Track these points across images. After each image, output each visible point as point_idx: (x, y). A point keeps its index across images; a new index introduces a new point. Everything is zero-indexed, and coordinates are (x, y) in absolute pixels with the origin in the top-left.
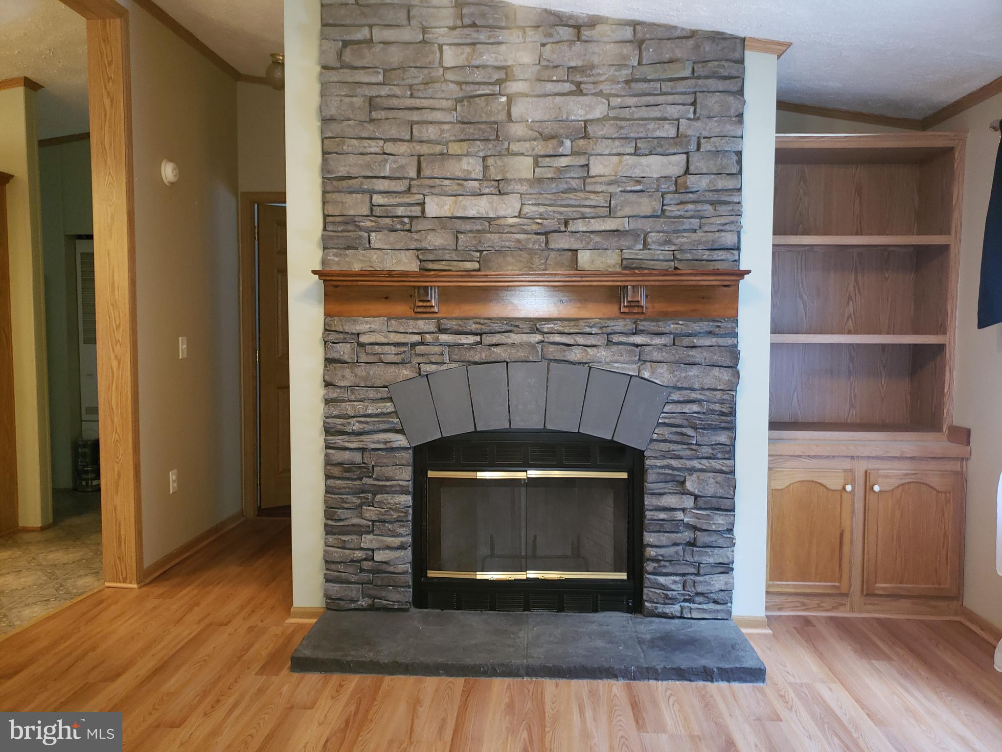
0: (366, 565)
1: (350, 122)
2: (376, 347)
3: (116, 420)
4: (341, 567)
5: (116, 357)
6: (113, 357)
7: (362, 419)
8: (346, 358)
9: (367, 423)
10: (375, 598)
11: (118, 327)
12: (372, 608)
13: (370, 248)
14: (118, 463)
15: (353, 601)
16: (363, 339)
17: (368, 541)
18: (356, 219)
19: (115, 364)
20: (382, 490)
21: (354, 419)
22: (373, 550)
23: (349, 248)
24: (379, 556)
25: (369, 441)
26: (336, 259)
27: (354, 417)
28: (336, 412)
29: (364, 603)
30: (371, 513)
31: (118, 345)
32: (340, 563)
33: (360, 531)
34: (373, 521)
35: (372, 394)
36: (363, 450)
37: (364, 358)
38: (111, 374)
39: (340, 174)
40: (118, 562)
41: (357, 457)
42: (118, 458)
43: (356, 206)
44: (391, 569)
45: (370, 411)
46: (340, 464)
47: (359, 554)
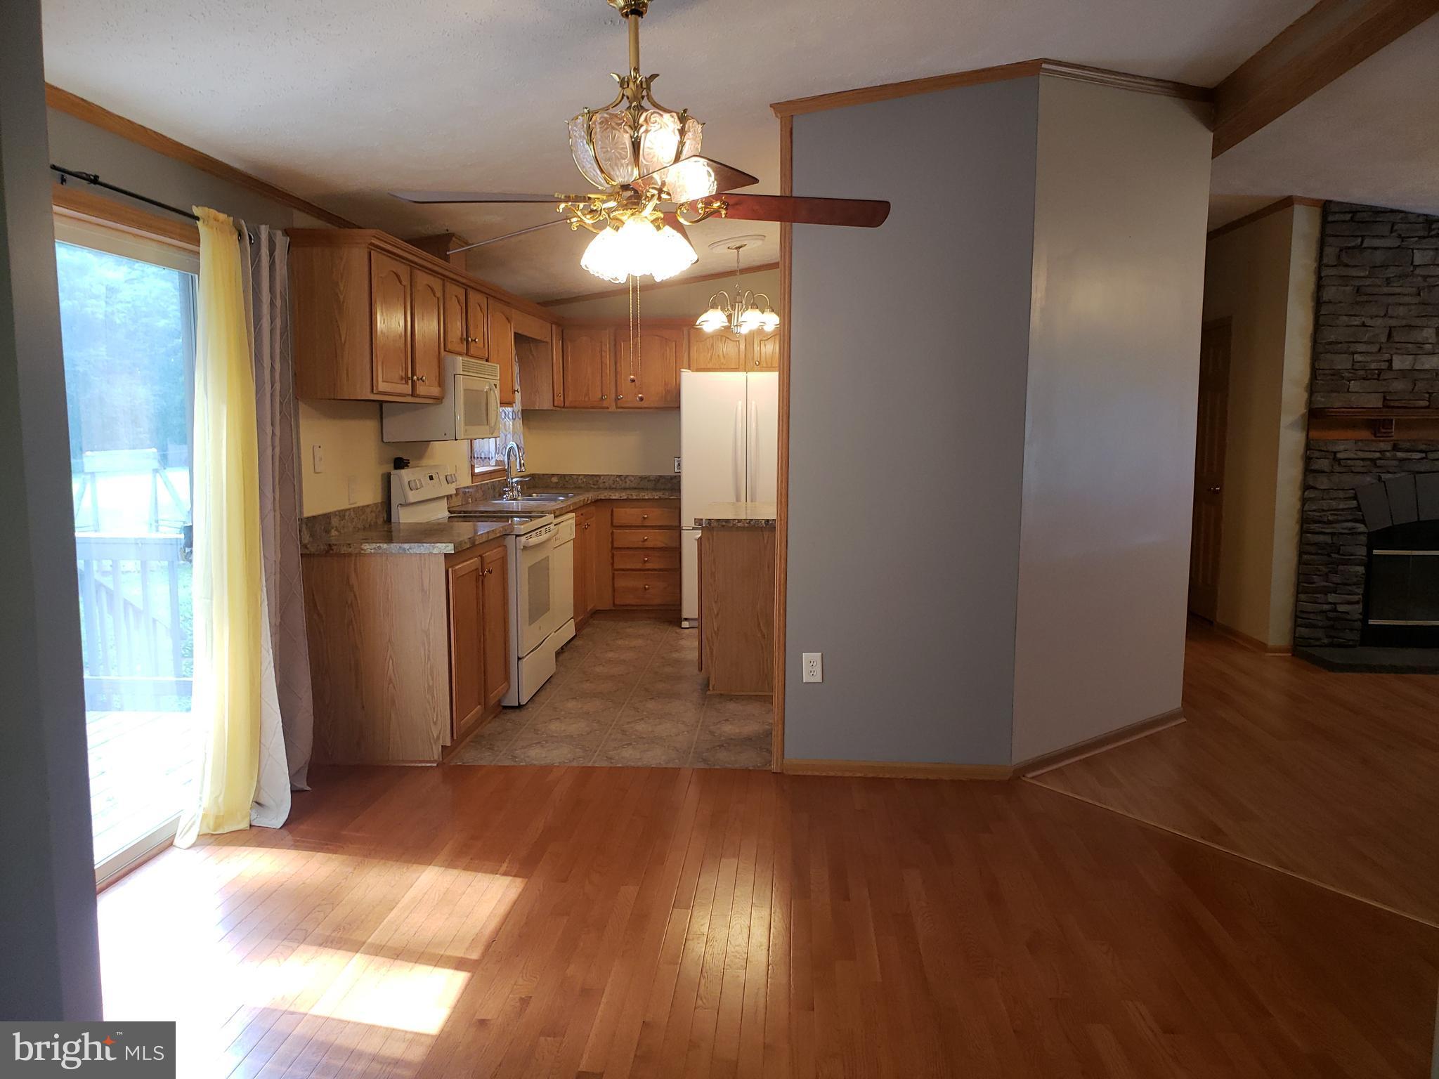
0: (1331, 615)
1: (1342, 305)
2: (1349, 461)
4: (1312, 616)
7: (1333, 512)
8: (1326, 470)
9: (1340, 515)
10: (1335, 637)
12: (1331, 645)
13: (1348, 391)
15: (1318, 639)
16: (1339, 456)
17: (1332, 598)
18: (1341, 371)
20: (1346, 563)
21: (1329, 512)
22: (1334, 604)
23: (1332, 391)
24: (1341, 608)
25: (1339, 528)
26: (1323, 400)
27: (1328, 511)
28: (1314, 508)
29: (1326, 641)
30: (1336, 579)
32: (1311, 613)
33: (1326, 591)
34: (1338, 584)
35: (1341, 494)
36: (1332, 534)
37: (1337, 469)
39: (1331, 340)
41: (1328, 539)
43: (1341, 362)
44: (1349, 617)
45: (1341, 507)
46: (1315, 544)
47: (1326, 607)
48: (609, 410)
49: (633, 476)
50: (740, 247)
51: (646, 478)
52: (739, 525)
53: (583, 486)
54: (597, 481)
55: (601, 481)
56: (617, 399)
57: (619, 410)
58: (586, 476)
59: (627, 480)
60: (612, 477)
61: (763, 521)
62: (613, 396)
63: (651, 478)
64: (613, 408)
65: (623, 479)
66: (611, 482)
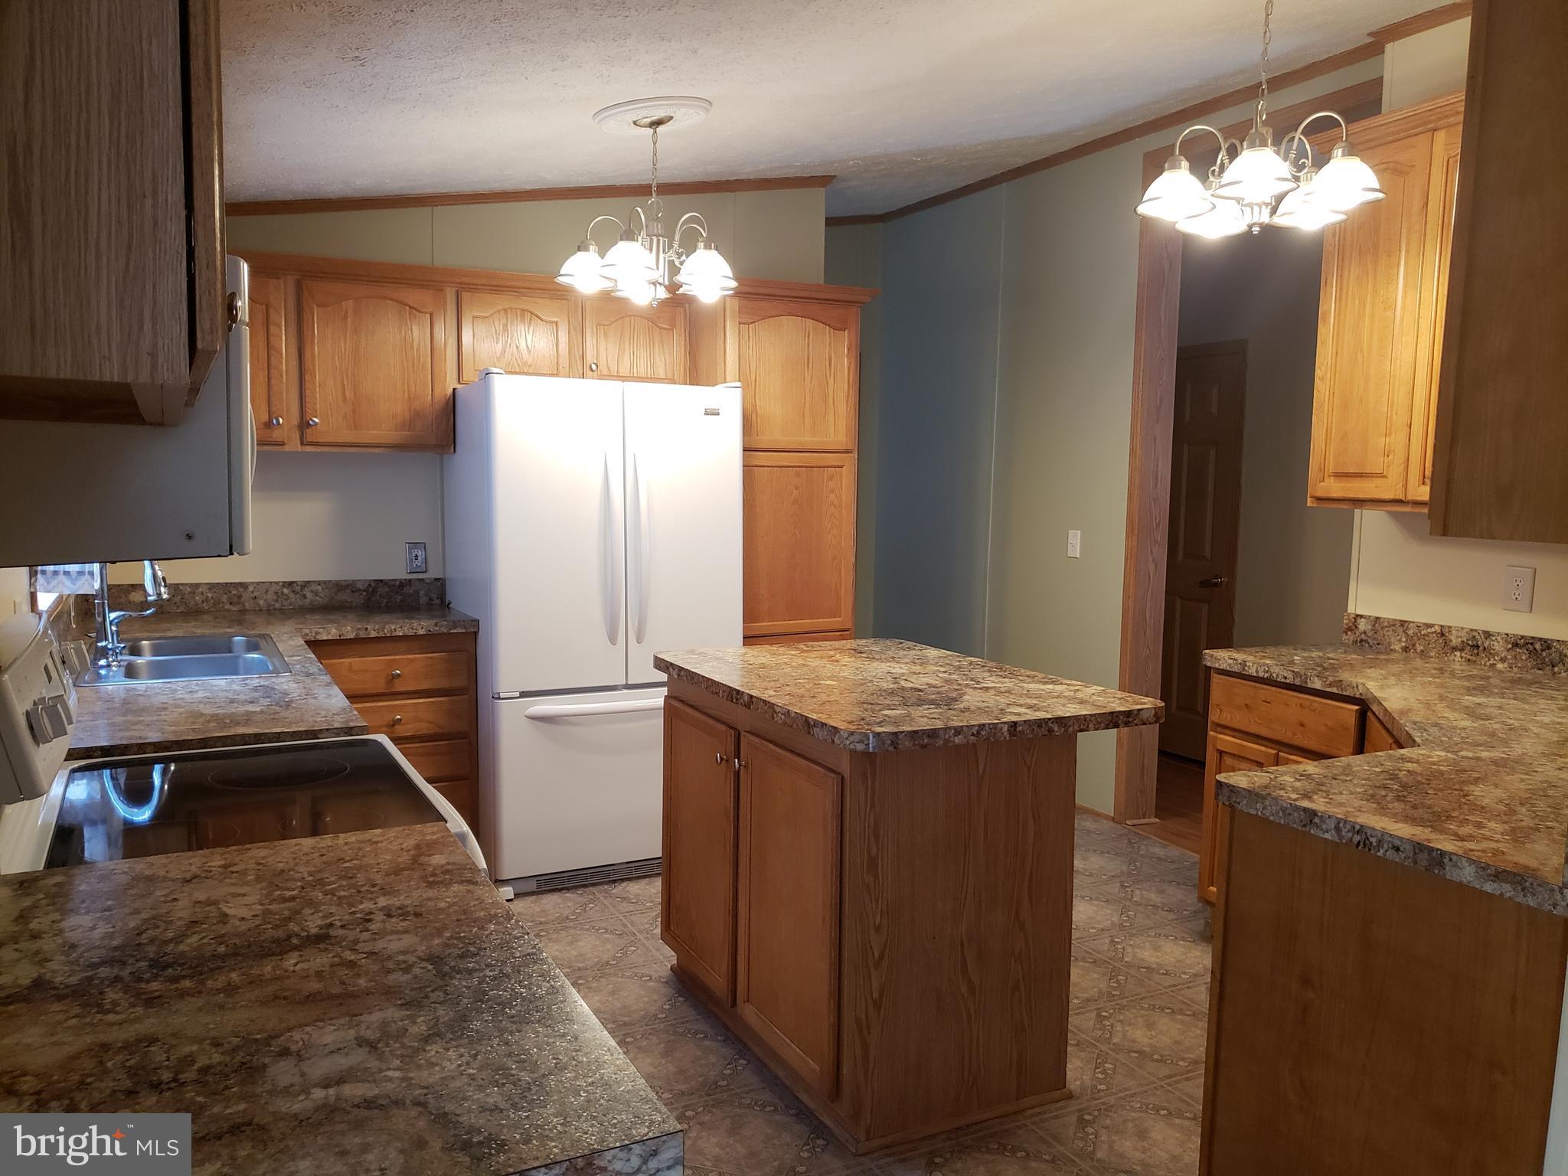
3: (1148, 632)
5: (1154, 560)
6: (1151, 559)
11: (1158, 525)
14: (1146, 681)
19: (1152, 567)
31: (1157, 545)
38: (1147, 580)
40: (1139, 795)
42: (1147, 676)
48: (287, 448)
49: (319, 583)
50: (658, 123)
51: (347, 586)
52: (957, 740)
53: (205, 606)
54: (240, 597)
55: (246, 596)
56: (304, 425)
57: (308, 449)
58: (212, 586)
59: (306, 592)
60: (273, 588)
61: (1006, 728)
62: (295, 419)
63: (360, 586)
64: (294, 445)
65: (298, 588)
66: (270, 596)
